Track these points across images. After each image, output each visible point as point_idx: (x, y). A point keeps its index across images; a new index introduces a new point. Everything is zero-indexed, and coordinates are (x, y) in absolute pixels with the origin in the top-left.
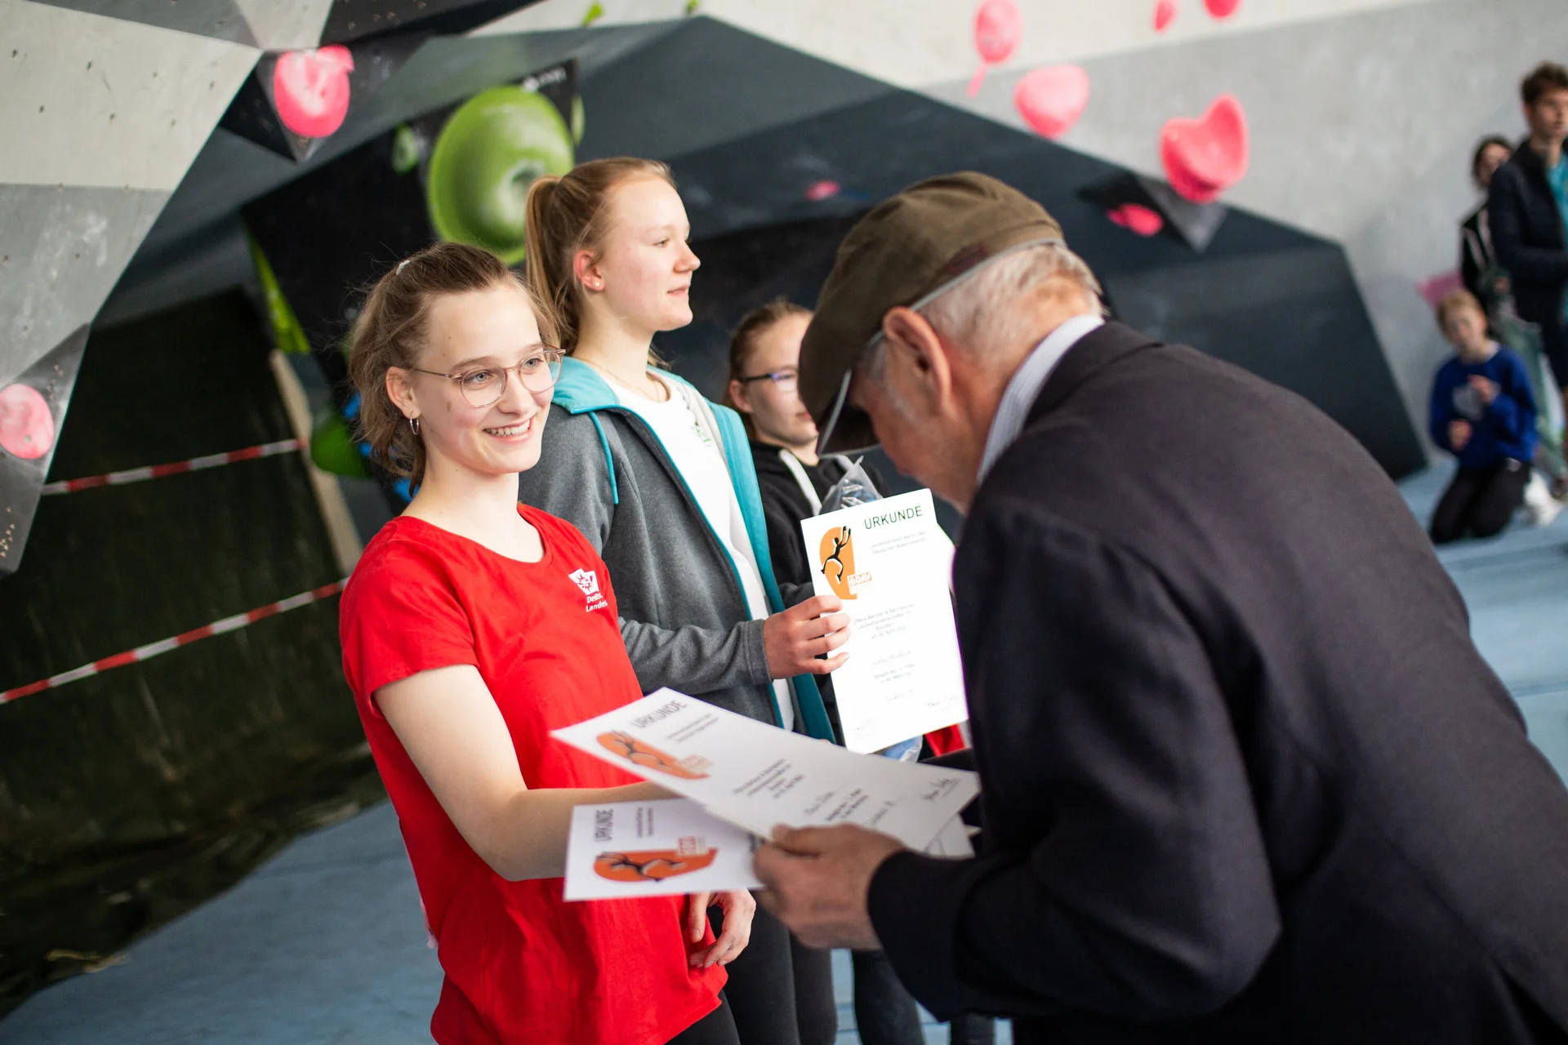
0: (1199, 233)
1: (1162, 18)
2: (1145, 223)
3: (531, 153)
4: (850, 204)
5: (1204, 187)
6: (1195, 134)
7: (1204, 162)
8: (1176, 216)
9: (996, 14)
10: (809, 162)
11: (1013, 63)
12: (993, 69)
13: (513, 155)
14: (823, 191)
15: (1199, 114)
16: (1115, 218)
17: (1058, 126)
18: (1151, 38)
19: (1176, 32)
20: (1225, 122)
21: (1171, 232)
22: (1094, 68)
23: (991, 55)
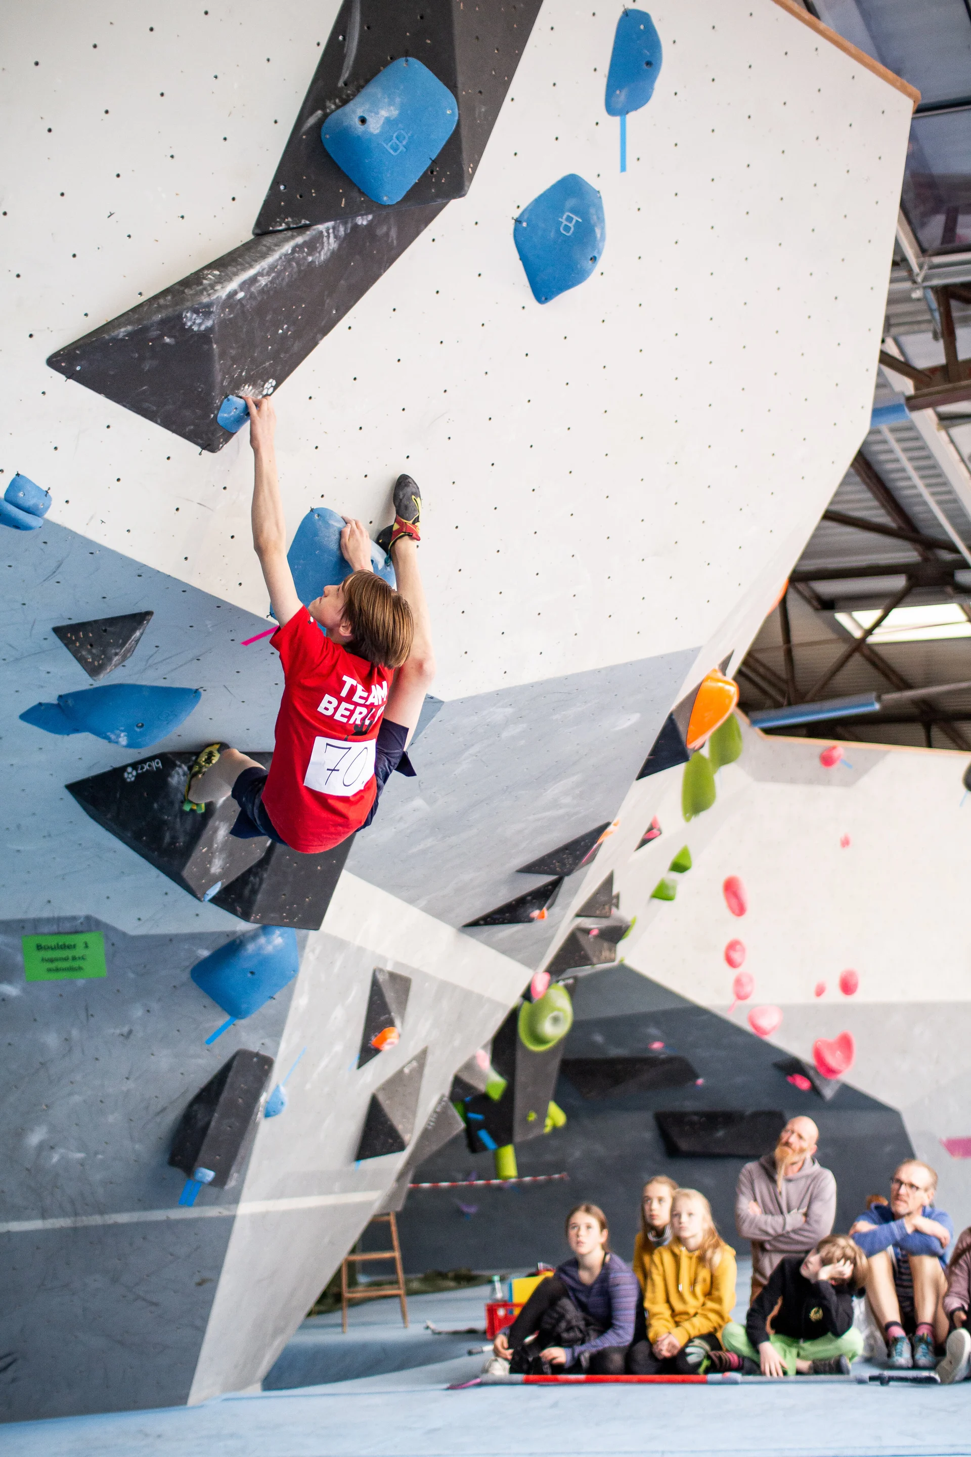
0: (829, 1092)
1: (820, 992)
2: (804, 1085)
3: (559, 1010)
4: (669, 1053)
5: (831, 1071)
6: (830, 1046)
7: (833, 1059)
8: (818, 1082)
9: (745, 980)
10: (653, 1031)
11: (748, 1002)
12: (740, 1002)
13: (553, 1009)
14: (657, 1046)
15: (832, 1036)
16: (789, 1079)
17: (765, 1033)
18: (814, 1000)
19: (825, 999)
20: (846, 1043)
21: (815, 1090)
22: (785, 1010)
23: (740, 997)
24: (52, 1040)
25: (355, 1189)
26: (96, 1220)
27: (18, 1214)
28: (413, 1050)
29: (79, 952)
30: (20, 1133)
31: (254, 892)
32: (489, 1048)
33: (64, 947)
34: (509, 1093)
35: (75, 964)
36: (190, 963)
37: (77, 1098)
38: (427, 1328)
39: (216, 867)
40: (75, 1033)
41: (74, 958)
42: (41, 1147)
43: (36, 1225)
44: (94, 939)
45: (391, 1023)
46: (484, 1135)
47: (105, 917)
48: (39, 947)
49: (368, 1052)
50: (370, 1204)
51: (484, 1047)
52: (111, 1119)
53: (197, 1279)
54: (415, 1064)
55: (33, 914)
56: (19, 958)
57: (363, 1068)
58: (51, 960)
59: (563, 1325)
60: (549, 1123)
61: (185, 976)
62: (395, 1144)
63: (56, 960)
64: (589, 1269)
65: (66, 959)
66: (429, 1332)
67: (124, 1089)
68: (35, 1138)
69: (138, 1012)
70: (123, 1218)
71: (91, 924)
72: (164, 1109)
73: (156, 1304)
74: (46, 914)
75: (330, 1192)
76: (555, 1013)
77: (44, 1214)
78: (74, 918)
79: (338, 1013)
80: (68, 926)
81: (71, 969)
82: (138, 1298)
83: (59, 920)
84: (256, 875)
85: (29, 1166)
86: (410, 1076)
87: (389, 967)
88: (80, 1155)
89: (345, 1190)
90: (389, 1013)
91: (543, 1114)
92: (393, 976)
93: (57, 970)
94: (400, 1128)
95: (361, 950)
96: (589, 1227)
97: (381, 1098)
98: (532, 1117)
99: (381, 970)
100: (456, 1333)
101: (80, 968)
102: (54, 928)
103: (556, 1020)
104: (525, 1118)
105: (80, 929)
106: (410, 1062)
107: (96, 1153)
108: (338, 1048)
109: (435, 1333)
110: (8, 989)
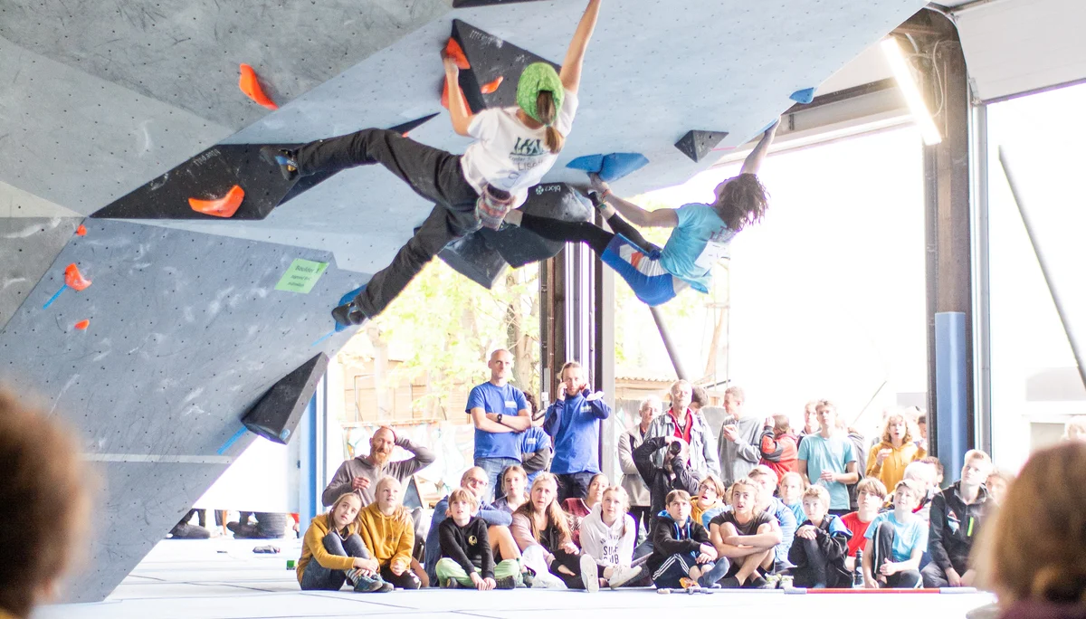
24: (253, 330)
26: (171, 459)
27: (140, 450)
30: (188, 392)
33: (308, 270)
35: (304, 281)
36: (345, 292)
37: (233, 371)
40: (267, 326)
41: (306, 278)
42: (188, 404)
43: (143, 458)
44: (323, 267)
47: (336, 256)
48: (298, 268)
52: (235, 388)
53: (181, 508)
55: (309, 247)
56: (283, 273)
58: (295, 277)
63: (298, 277)
65: (301, 278)
67: (256, 369)
68: (191, 397)
69: (301, 319)
70: (183, 459)
71: (329, 257)
72: (262, 386)
73: (148, 524)
77: (152, 452)
78: (325, 252)
80: (319, 256)
82: (145, 519)
83: (317, 251)
85: (173, 415)
88: (201, 412)
93: (293, 284)
101: (303, 285)
102: (312, 257)
105: (323, 259)
107: (209, 412)
110: (263, 293)
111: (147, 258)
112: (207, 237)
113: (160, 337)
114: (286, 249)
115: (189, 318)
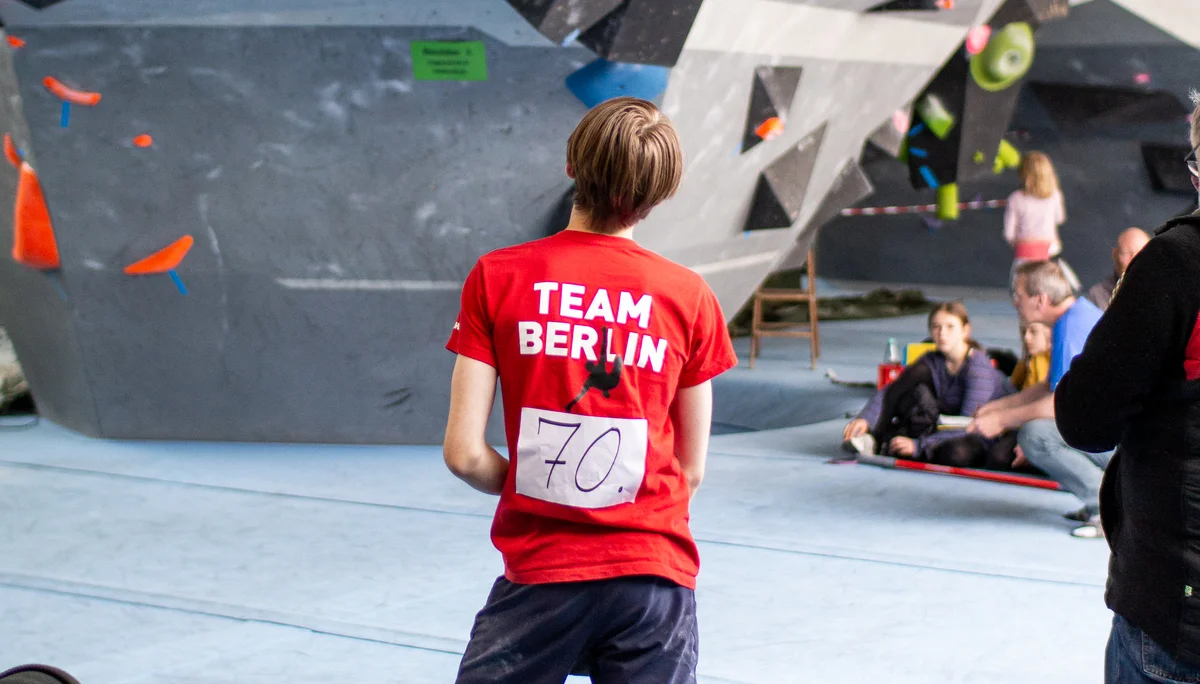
3: (1017, 48)
4: (1156, 87)
10: (1137, 63)
14: (1142, 79)
24: (439, 131)
25: (747, 254)
27: (411, 275)
28: (810, 125)
29: (463, 57)
30: (411, 208)
31: (613, 33)
32: (909, 110)
33: (449, 52)
34: (956, 132)
35: (460, 67)
36: (565, 72)
37: (462, 182)
38: (827, 375)
39: (573, 18)
40: (460, 127)
41: (458, 63)
42: (430, 221)
43: (426, 285)
44: (476, 47)
45: (775, 115)
46: (926, 173)
47: (487, 28)
48: (427, 52)
49: (751, 140)
50: (767, 264)
51: (904, 108)
52: (494, 201)
54: (811, 140)
55: (421, 21)
56: (408, 60)
57: (749, 153)
58: (437, 63)
59: (915, 409)
60: (999, 165)
61: (561, 84)
62: (782, 221)
63: (444, 63)
64: (953, 361)
65: (450, 63)
66: (828, 380)
67: (505, 177)
68: (425, 212)
69: (517, 112)
71: (473, 34)
72: (542, 197)
74: (432, 22)
75: (717, 260)
76: (1011, 51)
77: (434, 277)
78: (457, 28)
79: (716, 113)
80: (452, 35)
81: (455, 72)
83: (444, 29)
84: (614, 17)
85: (420, 236)
86: (805, 154)
87: (775, 62)
88: (465, 231)
89: (734, 256)
90: (772, 106)
91: (992, 153)
92: (779, 71)
93: (443, 72)
94: (787, 205)
95: (739, 56)
96: (950, 326)
97: (770, 177)
98: (980, 157)
99: (764, 68)
100: (854, 386)
101: (463, 72)
102: (439, 35)
103: (1013, 59)
104: (971, 160)
105: (463, 38)
106: (806, 138)
107: (481, 229)
108: (717, 140)
109: (834, 382)
110: (401, 86)
111: (149, 62)
112: (220, 30)
113: (285, 150)
114: (378, 32)
115: (306, 124)
